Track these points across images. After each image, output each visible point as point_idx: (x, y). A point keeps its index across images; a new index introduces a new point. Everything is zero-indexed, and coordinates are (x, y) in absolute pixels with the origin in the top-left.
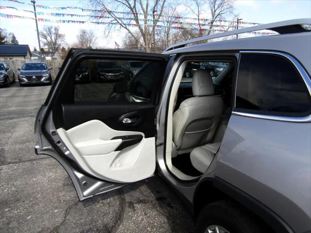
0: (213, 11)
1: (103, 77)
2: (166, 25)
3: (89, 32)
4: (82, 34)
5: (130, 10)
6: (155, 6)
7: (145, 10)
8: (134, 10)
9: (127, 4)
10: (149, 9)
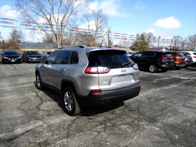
0: (97, 25)
1: (30, 60)
2: (70, 32)
3: (19, 31)
4: (13, 32)
5: (47, 21)
6: (63, 20)
7: (57, 21)
8: (50, 21)
9: (45, 17)
10: (59, 21)
